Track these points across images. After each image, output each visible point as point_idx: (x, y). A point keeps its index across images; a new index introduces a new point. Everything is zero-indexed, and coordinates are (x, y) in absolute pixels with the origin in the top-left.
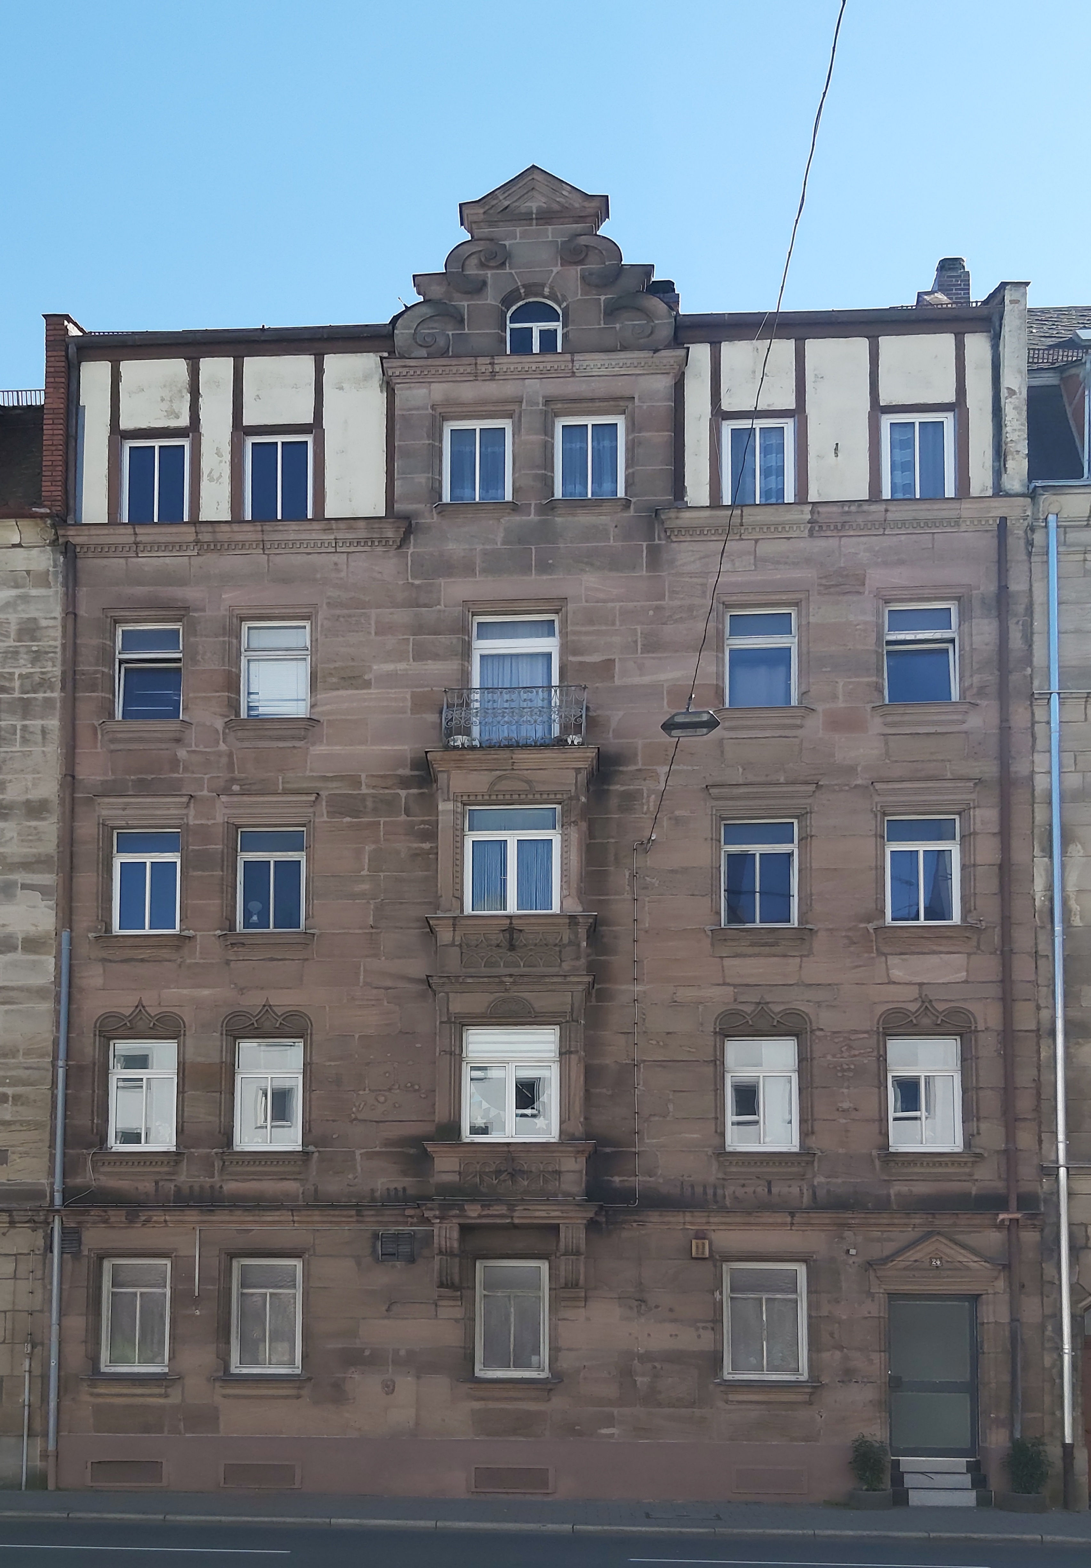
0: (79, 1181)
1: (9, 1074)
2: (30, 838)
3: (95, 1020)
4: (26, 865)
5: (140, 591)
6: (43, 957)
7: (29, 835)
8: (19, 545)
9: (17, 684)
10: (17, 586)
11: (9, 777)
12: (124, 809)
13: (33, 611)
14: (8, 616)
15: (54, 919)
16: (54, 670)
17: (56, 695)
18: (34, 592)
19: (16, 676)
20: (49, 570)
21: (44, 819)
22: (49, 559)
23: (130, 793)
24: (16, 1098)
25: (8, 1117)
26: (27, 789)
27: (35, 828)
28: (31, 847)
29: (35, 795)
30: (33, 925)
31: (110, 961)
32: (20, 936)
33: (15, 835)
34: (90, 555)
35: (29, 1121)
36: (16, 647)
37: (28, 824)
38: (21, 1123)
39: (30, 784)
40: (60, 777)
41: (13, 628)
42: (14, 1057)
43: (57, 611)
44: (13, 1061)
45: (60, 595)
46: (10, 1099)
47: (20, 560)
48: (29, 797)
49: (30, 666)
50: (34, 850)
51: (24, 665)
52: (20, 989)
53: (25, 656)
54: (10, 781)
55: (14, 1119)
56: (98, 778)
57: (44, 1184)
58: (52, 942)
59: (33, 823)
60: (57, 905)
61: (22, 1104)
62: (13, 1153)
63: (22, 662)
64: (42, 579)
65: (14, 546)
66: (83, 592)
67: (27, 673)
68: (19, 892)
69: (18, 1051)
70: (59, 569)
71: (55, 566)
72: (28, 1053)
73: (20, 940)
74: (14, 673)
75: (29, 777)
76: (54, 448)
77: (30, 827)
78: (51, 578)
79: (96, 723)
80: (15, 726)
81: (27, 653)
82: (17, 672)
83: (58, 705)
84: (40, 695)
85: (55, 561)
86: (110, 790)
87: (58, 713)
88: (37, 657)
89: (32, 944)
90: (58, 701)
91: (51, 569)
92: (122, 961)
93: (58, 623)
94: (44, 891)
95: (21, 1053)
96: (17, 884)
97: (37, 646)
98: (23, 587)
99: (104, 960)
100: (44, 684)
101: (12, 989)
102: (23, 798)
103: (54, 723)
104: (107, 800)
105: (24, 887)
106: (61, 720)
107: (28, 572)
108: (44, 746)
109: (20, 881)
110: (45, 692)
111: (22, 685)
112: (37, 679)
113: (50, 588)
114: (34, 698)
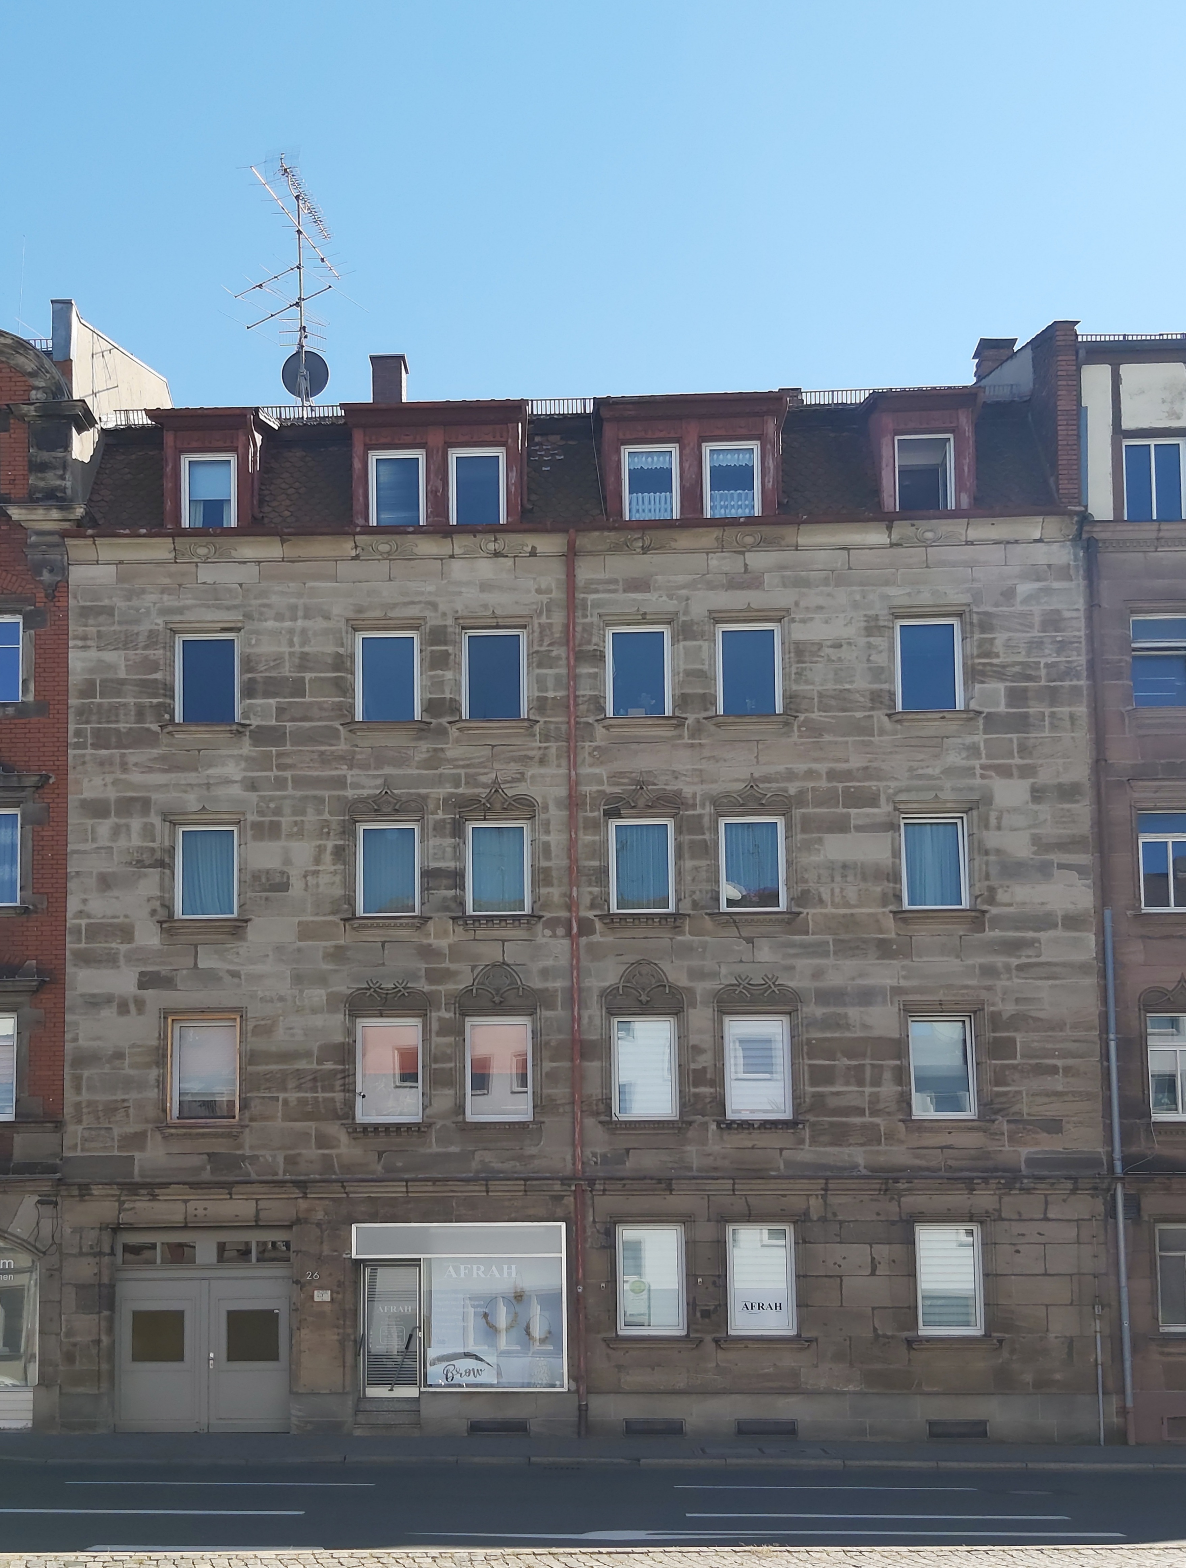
0: (1134, 1149)
1: (1057, 1046)
2: (1064, 819)
3: (1138, 995)
4: (1062, 846)
5: (1159, 584)
6: (1085, 934)
7: (1062, 817)
8: (1040, 541)
9: (1043, 672)
10: (1038, 580)
11: (1040, 762)
12: (1156, 792)
13: (1055, 603)
14: (1031, 608)
15: (1092, 898)
16: (1080, 659)
17: (1083, 683)
18: (1056, 585)
19: (1042, 665)
20: (1069, 564)
21: (1077, 802)
22: (1069, 553)
23: (1160, 777)
24: (1067, 1070)
25: (1060, 1088)
26: (1058, 772)
27: (1068, 810)
28: (1064, 828)
29: (1067, 778)
30: (1073, 903)
31: (1149, 938)
32: (1060, 914)
33: (1049, 817)
34: (1110, 549)
35: (1081, 1092)
36: (1040, 637)
37: (1061, 806)
38: (1073, 1093)
39: (1061, 770)
40: (1090, 761)
41: (1037, 620)
42: (1061, 1031)
43: (1081, 603)
44: (1061, 1034)
45: (1082, 588)
46: (1061, 1071)
47: (1041, 555)
48: (1061, 780)
49: (1055, 655)
50: (1069, 831)
51: (1050, 655)
52: (1064, 965)
53: (1051, 646)
54: (1041, 766)
55: (1066, 1090)
56: (1127, 762)
57: (1100, 1153)
58: (1091, 919)
59: (1067, 806)
60: (1094, 884)
61: (1073, 1076)
62: (1068, 1122)
63: (1047, 652)
64: (1064, 573)
65: (1036, 541)
66: (1104, 585)
67: (1053, 662)
68: (1056, 872)
69: (1065, 1024)
70: (1080, 563)
71: (1076, 560)
72: (1075, 1027)
73: (1060, 918)
74: (1040, 662)
75: (1061, 761)
76: (1068, 448)
77: (1062, 809)
78: (1072, 572)
79: (1123, 710)
80: (1043, 713)
81: (1052, 643)
82: (1043, 661)
83: (1085, 692)
84: (1067, 683)
85: (1076, 555)
86: (1140, 774)
87: (1085, 701)
88: (1062, 646)
89: (1072, 922)
90: (1085, 688)
91: (1072, 563)
92: (1161, 938)
93: (1081, 614)
94: (1081, 870)
95: (1068, 1027)
96: (1053, 863)
97: (1062, 636)
98: (1045, 580)
99: (1143, 937)
100: (1069, 672)
101: (1056, 964)
102: (1055, 781)
103: (1082, 710)
104: (1141, 783)
105: (1061, 866)
106: (1088, 707)
107: (1049, 566)
108: (1073, 732)
109: (1056, 861)
110: (1071, 680)
111: (1048, 674)
112: (1062, 667)
113: (1072, 580)
114: (1061, 686)
